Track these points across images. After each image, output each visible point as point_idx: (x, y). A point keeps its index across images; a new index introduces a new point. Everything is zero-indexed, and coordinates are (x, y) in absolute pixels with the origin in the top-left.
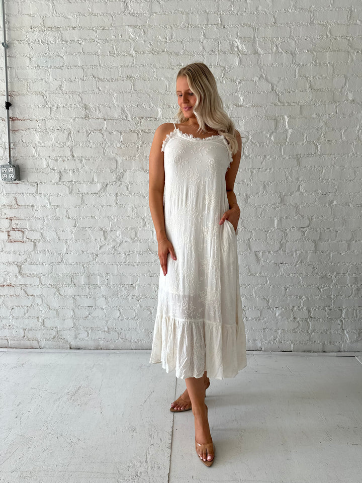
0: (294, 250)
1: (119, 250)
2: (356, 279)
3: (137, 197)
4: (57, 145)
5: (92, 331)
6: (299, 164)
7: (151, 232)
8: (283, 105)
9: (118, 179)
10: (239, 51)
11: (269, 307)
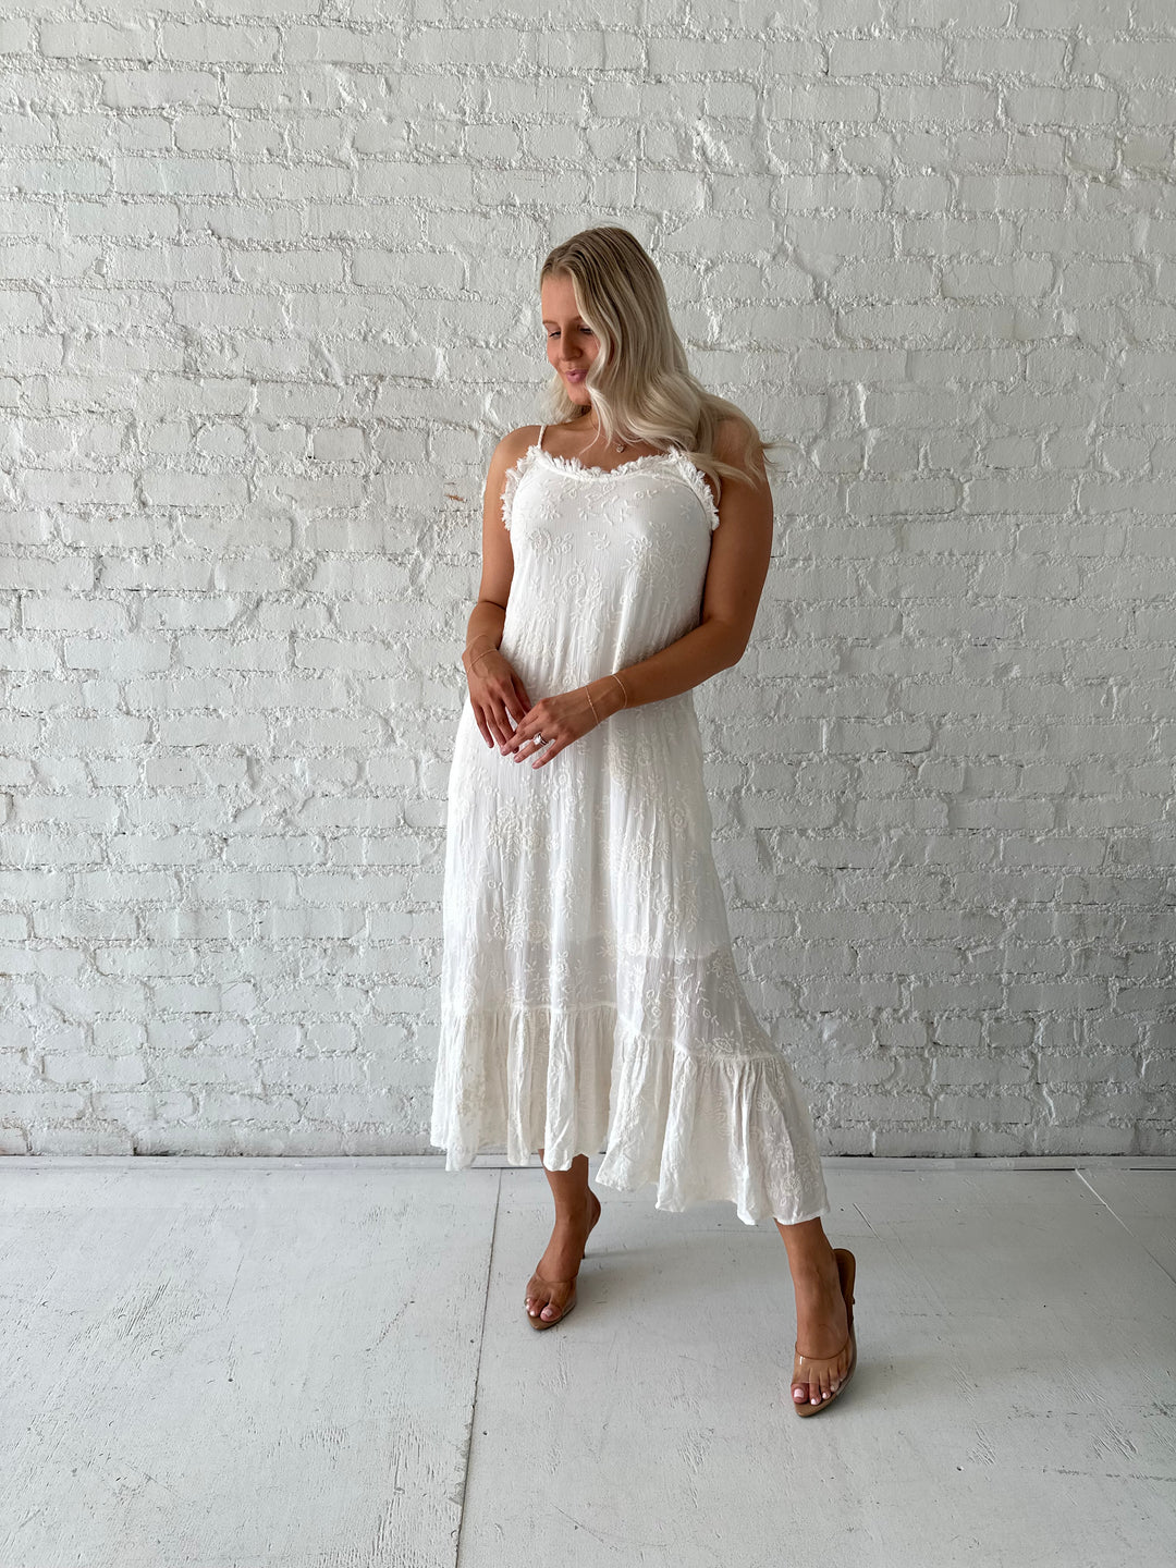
0: (880, 824)
1: (302, 821)
2: (1080, 919)
3: (362, 644)
4: (89, 464)
5: (208, 1095)
6: (901, 544)
7: (412, 761)
8: (851, 348)
9: (298, 581)
10: (707, 161)
11: (801, 1011)
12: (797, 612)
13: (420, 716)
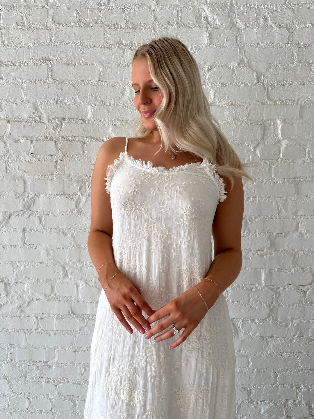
0: (289, 317)
1: (28, 310)
6: (298, 191)
7: (75, 286)
8: (274, 104)
9: (27, 207)
10: (208, 23)
11: (251, 400)
12: (250, 221)
13: (79, 265)
